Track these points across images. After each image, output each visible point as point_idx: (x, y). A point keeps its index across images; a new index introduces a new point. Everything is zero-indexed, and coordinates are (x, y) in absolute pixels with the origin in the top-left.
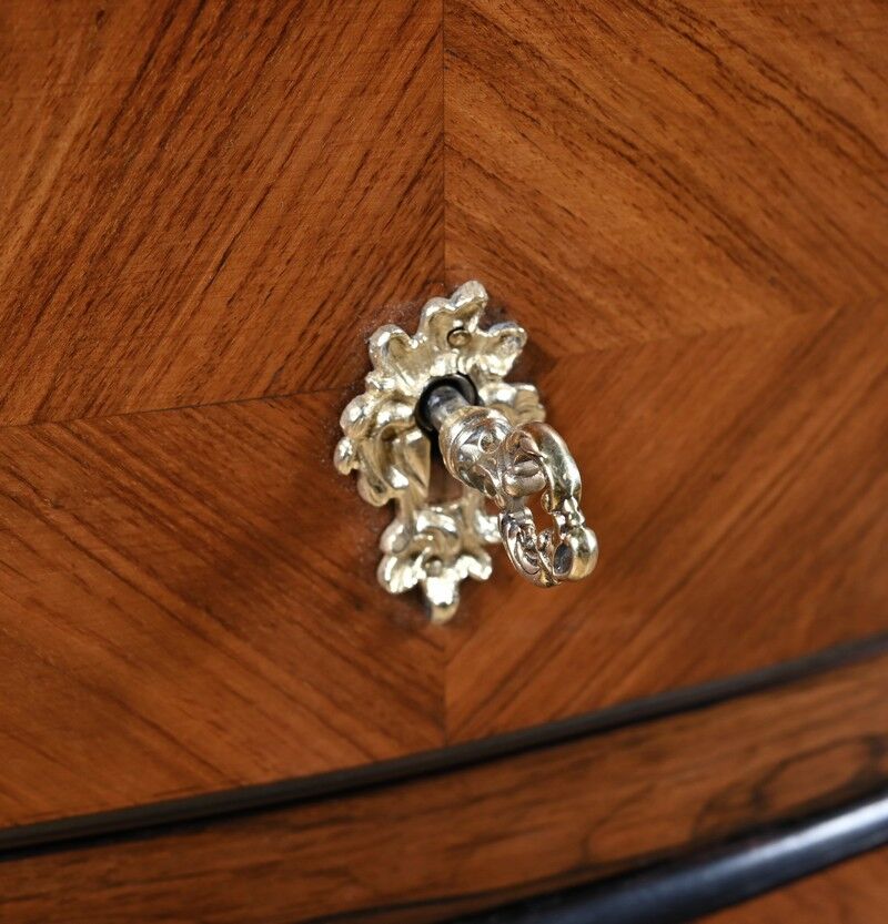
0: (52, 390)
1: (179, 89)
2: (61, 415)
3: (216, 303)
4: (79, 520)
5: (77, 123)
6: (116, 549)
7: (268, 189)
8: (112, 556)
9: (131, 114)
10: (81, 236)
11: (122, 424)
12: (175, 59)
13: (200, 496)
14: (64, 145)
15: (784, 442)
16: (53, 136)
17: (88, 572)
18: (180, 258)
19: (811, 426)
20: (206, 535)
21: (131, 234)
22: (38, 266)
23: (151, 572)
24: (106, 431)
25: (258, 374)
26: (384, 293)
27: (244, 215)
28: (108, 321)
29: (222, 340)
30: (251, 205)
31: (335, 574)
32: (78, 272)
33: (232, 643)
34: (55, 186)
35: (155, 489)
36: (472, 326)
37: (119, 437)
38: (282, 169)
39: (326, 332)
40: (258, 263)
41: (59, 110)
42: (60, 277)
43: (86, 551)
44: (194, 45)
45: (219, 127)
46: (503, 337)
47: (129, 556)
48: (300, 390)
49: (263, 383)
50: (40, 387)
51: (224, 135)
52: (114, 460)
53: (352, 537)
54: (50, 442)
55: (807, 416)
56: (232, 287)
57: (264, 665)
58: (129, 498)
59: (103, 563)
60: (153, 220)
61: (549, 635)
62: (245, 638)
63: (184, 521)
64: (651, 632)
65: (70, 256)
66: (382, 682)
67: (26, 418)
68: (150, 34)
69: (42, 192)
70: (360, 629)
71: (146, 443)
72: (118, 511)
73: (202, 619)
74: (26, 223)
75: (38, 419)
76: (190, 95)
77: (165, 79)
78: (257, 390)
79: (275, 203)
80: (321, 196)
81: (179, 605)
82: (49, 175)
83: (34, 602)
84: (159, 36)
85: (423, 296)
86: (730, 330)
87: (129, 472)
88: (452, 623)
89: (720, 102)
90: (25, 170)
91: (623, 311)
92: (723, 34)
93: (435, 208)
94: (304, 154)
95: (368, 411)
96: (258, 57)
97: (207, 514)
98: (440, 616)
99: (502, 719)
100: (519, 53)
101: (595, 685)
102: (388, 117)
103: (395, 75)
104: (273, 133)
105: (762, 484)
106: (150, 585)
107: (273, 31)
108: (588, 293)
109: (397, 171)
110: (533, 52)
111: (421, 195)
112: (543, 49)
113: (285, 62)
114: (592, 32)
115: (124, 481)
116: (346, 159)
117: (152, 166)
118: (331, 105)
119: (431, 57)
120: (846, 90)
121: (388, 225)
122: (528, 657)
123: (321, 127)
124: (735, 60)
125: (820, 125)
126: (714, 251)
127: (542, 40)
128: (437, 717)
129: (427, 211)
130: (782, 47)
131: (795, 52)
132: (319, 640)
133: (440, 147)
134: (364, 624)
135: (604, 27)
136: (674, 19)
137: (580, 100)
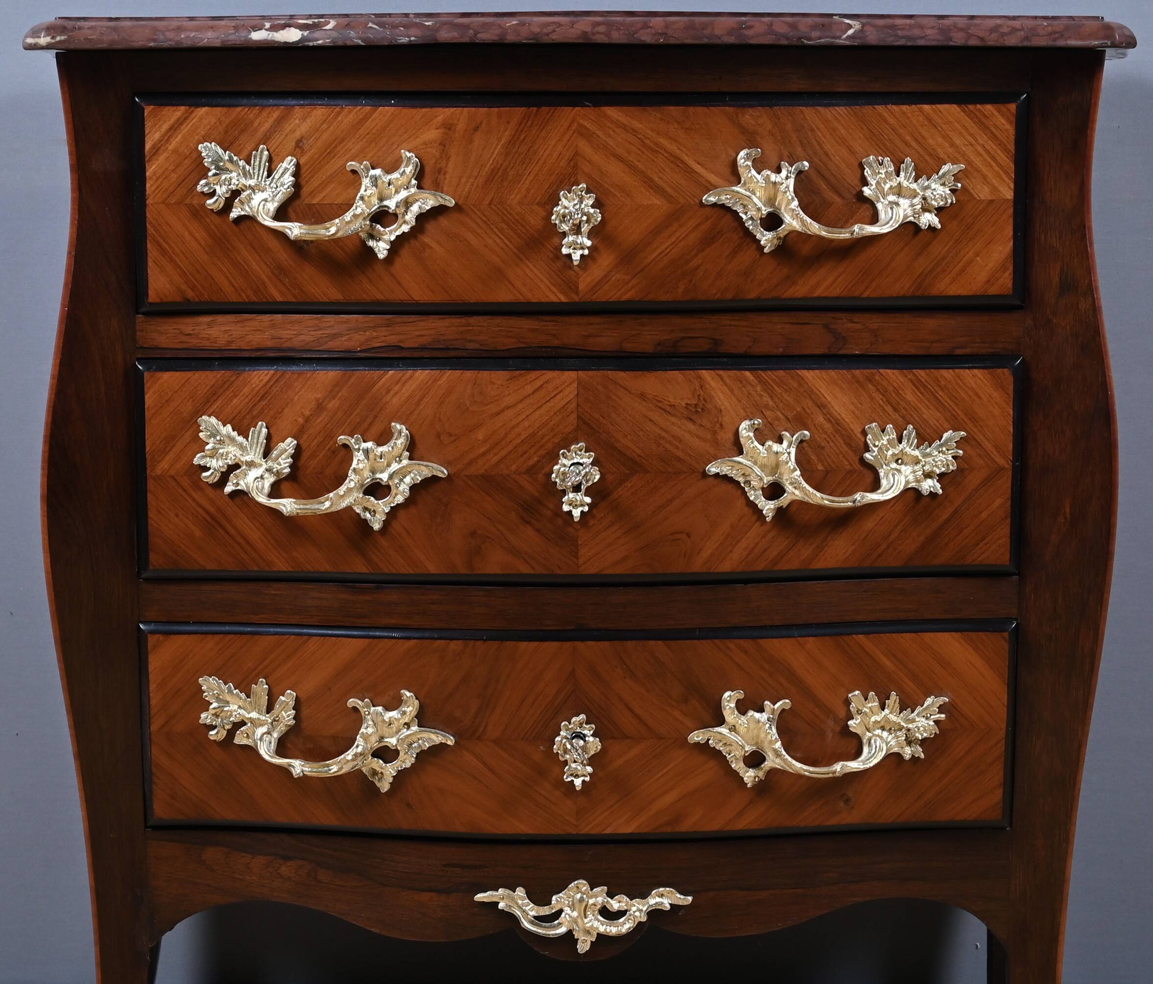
0: (493, 197)
1: (522, 137)
2: (495, 203)
3: (528, 182)
4: (497, 228)
5: (502, 143)
6: (504, 235)
7: (539, 159)
8: (503, 237)
9: (512, 142)
10: (501, 165)
11: (507, 207)
12: (522, 131)
13: (522, 226)
14: (499, 147)
15: (670, 237)
16: (497, 145)
17: (498, 240)
18: (520, 172)
19: (677, 234)
20: (523, 235)
21: (511, 166)
22: (493, 170)
23: (511, 242)
24: (503, 208)
25: (536, 199)
26: (564, 184)
27: (534, 164)
28: (505, 184)
29: (528, 190)
30: (536, 162)
31: (552, 250)
32: (500, 173)
33: (528, 262)
34: (497, 155)
35: (513, 223)
36: (583, 193)
37: (506, 210)
38: (542, 155)
39: (551, 191)
40: (537, 174)
41: (499, 140)
42: (497, 173)
43: (497, 235)
44: (526, 129)
45: (530, 145)
46: (590, 197)
47: (506, 238)
48: (545, 204)
49: (537, 201)
50: (490, 197)
51: (531, 147)
52: (505, 215)
53: (556, 240)
54: (492, 209)
55: (675, 231)
56: (531, 179)
57: (535, 270)
58: (508, 225)
59: (501, 239)
60: (516, 163)
61: (606, 276)
62: (530, 262)
63: (519, 231)
64: (634, 282)
65: (499, 169)
66: (563, 280)
67: (488, 202)
68: (517, 126)
69: (494, 156)
70: (558, 265)
71: (512, 212)
72: (505, 226)
73: (521, 256)
74: (491, 162)
75: (490, 204)
76: (524, 139)
77: (520, 135)
78: (536, 202)
79: (541, 162)
80: (550, 162)
81: (515, 250)
82: (496, 153)
83: (486, 246)
84: (519, 126)
85: (572, 186)
86: (650, 205)
87: (508, 218)
88: (578, 266)
89: (644, 151)
90: (492, 151)
91: (621, 196)
92: (644, 136)
93: (575, 167)
94: (547, 152)
95: (558, 209)
96: (539, 132)
97: (524, 231)
98: (575, 263)
99: (594, 297)
100: (594, 136)
101: (619, 293)
102: (565, 146)
103: (566, 138)
104: (541, 147)
105: (663, 247)
106: (511, 246)
107: (541, 127)
108: (613, 190)
109: (567, 158)
110: (598, 136)
111: (572, 164)
112: (600, 135)
113: (543, 134)
114: (611, 132)
115: (506, 220)
116: (556, 154)
117: (516, 152)
118: (553, 143)
119: (575, 135)
120: (678, 152)
121: (565, 169)
122: (600, 281)
123: (551, 147)
124: (647, 141)
125: (672, 159)
126: (645, 185)
127: (599, 133)
128: (577, 293)
129: (574, 167)
130: (660, 140)
131: (662, 141)
132: (549, 267)
133: (577, 154)
134: (559, 264)
135: (614, 131)
136: (631, 131)
137: (609, 147)
